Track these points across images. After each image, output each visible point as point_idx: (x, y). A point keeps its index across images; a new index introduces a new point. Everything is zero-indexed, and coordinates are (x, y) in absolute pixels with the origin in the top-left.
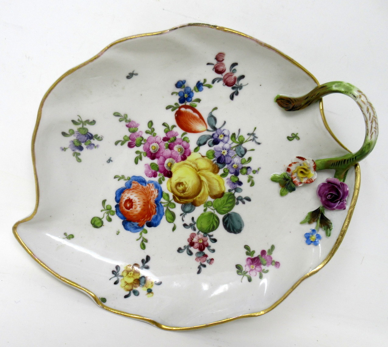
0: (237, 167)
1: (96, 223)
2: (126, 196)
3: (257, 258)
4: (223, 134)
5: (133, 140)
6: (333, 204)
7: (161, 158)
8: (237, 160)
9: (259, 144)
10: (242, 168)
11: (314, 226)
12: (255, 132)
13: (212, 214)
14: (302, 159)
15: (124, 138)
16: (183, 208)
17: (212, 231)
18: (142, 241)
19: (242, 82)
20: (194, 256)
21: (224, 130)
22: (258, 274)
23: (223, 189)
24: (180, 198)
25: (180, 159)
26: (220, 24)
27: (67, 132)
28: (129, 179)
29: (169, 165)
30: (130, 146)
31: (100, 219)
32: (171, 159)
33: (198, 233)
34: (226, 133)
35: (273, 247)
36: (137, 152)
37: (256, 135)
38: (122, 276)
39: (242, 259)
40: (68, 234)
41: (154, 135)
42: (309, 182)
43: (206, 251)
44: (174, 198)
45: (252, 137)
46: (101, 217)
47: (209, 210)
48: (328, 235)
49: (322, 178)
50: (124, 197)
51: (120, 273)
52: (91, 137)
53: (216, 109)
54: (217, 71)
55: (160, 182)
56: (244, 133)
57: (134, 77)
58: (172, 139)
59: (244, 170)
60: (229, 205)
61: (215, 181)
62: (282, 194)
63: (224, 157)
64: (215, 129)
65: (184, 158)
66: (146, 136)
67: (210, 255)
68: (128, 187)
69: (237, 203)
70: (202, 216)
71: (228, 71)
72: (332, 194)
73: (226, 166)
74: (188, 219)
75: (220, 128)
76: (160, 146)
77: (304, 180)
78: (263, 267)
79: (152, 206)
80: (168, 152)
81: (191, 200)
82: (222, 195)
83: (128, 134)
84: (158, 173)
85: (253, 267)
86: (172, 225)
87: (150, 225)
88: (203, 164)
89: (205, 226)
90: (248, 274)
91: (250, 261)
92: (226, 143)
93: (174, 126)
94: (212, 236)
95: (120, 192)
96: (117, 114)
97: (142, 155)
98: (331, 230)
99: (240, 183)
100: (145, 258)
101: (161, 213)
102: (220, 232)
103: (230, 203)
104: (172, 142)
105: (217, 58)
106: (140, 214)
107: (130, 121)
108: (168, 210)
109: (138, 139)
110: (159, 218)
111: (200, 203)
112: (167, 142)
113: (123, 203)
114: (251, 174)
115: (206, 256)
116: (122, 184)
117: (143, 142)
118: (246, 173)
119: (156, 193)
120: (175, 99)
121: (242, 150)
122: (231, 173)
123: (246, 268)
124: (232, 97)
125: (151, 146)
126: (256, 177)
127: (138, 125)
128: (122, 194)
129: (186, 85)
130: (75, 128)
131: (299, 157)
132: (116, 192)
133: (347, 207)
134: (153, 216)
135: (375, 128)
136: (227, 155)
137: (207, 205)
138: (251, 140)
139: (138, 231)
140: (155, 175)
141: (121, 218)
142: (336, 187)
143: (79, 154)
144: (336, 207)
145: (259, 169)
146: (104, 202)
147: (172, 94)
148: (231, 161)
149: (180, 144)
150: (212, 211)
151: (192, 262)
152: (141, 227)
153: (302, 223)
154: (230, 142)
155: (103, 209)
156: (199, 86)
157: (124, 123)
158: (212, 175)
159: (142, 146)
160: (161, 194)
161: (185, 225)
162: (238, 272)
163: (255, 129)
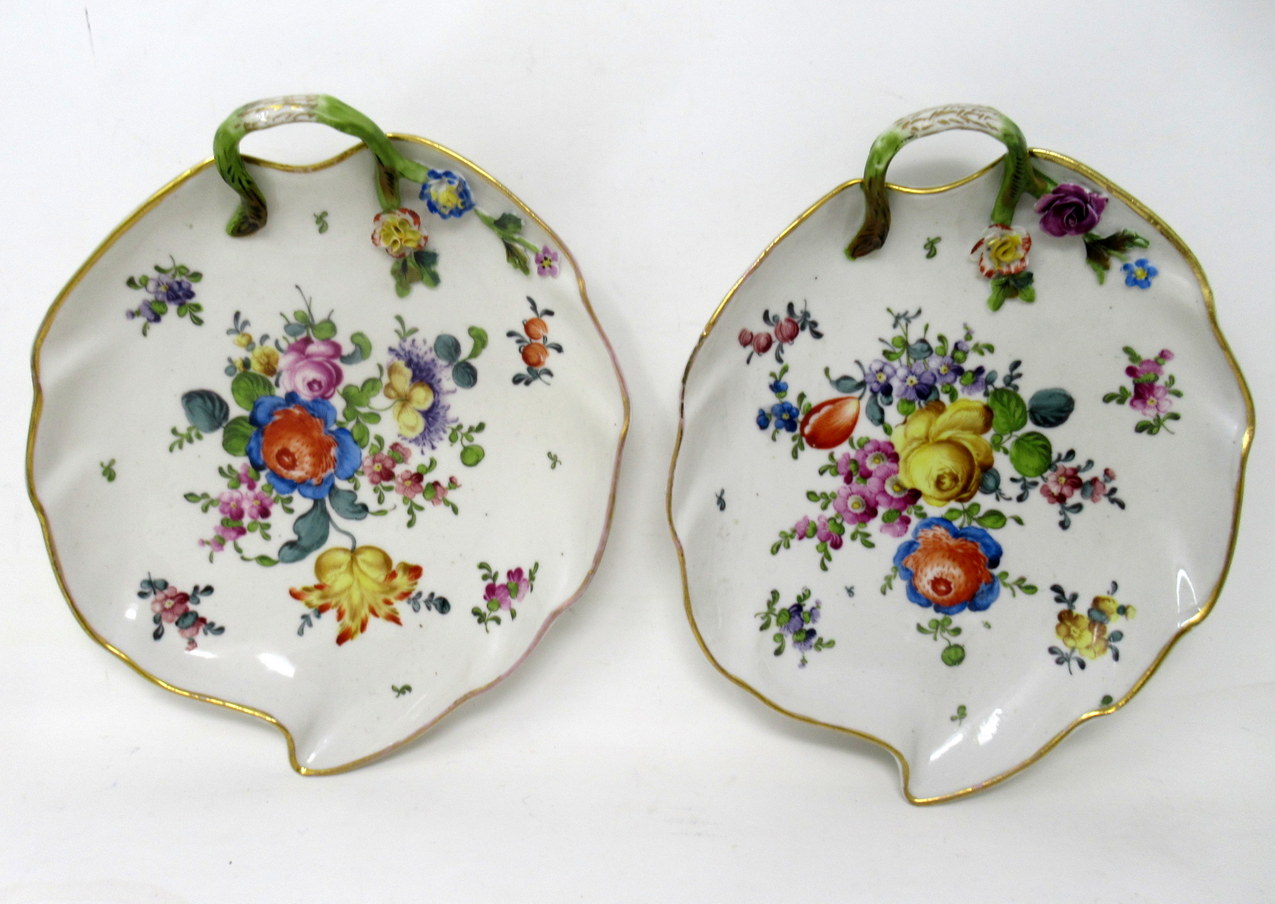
0: (948, 366)
1: (955, 656)
2: (924, 585)
3: (1138, 386)
4: (877, 372)
5: (829, 536)
6: (1088, 219)
7: (880, 498)
8: (934, 363)
9: (919, 312)
10: (952, 357)
11: (1116, 264)
12: (896, 313)
13: (1019, 442)
14: (980, 244)
15: (820, 551)
16: (987, 491)
17: (1050, 452)
18: (1020, 587)
19: (798, 310)
20: (1087, 504)
21: (870, 369)
22: (1170, 397)
23: (979, 405)
24: (965, 489)
25: (893, 466)
26: (700, 330)
27: (776, 646)
28: (895, 569)
29: (897, 489)
30: (837, 545)
31: (950, 647)
32: (888, 482)
33: (1045, 479)
34: (876, 367)
35: (1127, 350)
36: (853, 537)
37: (902, 312)
38: (1073, 649)
39: (1131, 415)
40: (954, 713)
41: (834, 496)
42: (1027, 245)
43: (1085, 477)
44: (961, 501)
45: (903, 322)
46: (945, 644)
47: (1008, 444)
48: (1145, 244)
49: (1027, 223)
50: (925, 591)
51: (1065, 650)
52: (798, 608)
53: (827, 371)
54: (765, 349)
55: (923, 516)
56: (890, 334)
57: (725, 497)
58: (852, 467)
59: (959, 355)
60: (1013, 404)
61: (958, 416)
62: (1031, 300)
63: (920, 383)
64: (862, 384)
65: (894, 458)
66: (831, 512)
67: (1096, 472)
68: (911, 577)
69: (1016, 388)
70: (1015, 462)
71: (771, 330)
72: (1070, 216)
73: (939, 386)
74: (1011, 490)
75: (865, 375)
76: (857, 493)
77: (1021, 253)
78: (1161, 382)
79: (960, 547)
80: (873, 484)
81: (977, 472)
82: (988, 411)
83: (815, 541)
84: (905, 513)
85: (1152, 400)
86: (1011, 524)
87: (995, 562)
88: (918, 426)
89: (1035, 462)
90: (1162, 416)
91: (1138, 403)
92: (895, 372)
93: (831, 456)
94: (1060, 456)
95: (914, 593)
96: (775, 550)
97: (861, 530)
98: (1137, 237)
99: (980, 370)
100: (1054, 594)
101: (979, 534)
102: (1059, 438)
103: (1009, 401)
104: (857, 469)
105: (745, 344)
106: (967, 573)
107: (794, 531)
108: (979, 520)
109: (830, 528)
110: (988, 541)
111: (989, 456)
112: (855, 479)
113: (935, 595)
114: (971, 344)
115: (1094, 481)
116: (900, 585)
117: (839, 521)
118: (966, 353)
119: (940, 531)
120: (786, 438)
121: (919, 346)
122: (955, 380)
123: (1149, 416)
124: (818, 335)
125: (850, 508)
126: (979, 337)
127: (806, 519)
128: (919, 591)
129: (767, 411)
130: (774, 629)
131: (973, 251)
132: (910, 600)
133: (1105, 195)
134: (981, 551)
135: (980, 117)
136: (919, 377)
137: (997, 445)
138: (907, 325)
139: (999, 588)
140: (906, 521)
141: (963, 609)
142: (1058, 202)
143: (821, 640)
144: (1096, 215)
145: (965, 326)
146: (920, 628)
147: (774, 439)
148: (933, 375)
149: (866, 456)
150: (1013, 439)
151: (1097, 510)
152: (992, 581)
153: (1101, 280)
154: (896, 364)
155: (931, 637)
156: (778, 388)
157: (794, 542)
158: (944, 418)
159: (845, 525)
160: (944, 521)
161: (1020, 499)
162: (1151, 433)
163: (889, 310)
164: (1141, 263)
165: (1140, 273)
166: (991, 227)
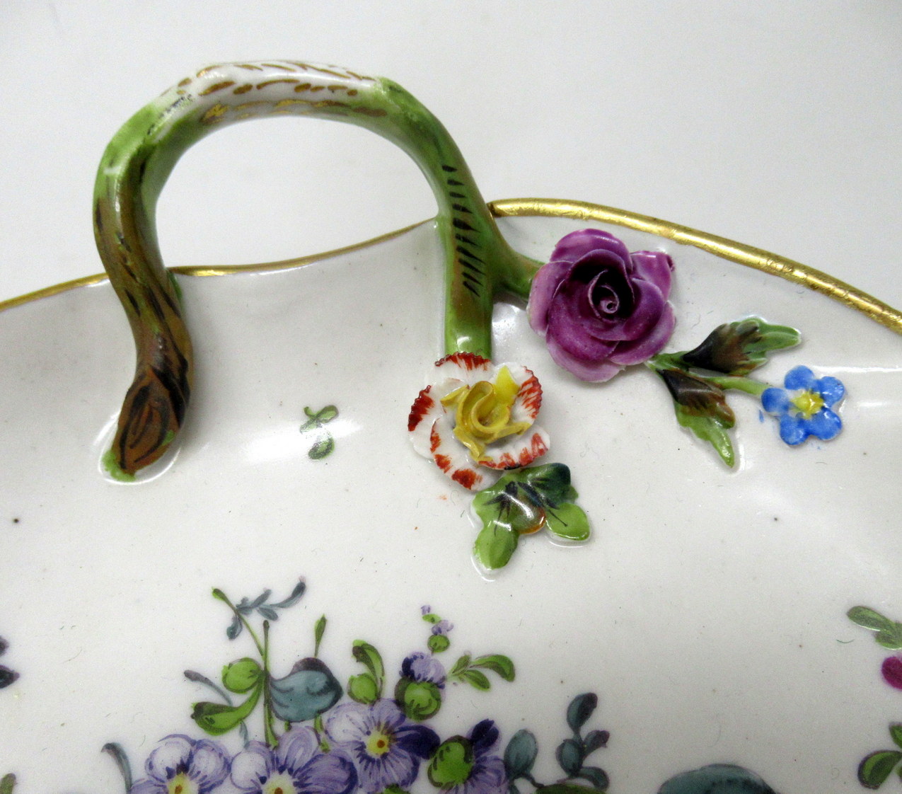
0: (389, 731)
4: (170, 773)
8: (347, 725)
9: (300, 589)
10: (399, 702)
11: (742, 407)
12: (236, 600)
14: (421, 406)
21: (150, 766)
34: (170, 756)
37: (253, 594)
42: (533, 396)
45: (255, 620)
48: (784, 341)
59: (418, 694)
62: (581, 534)
69: (601, 778)
72: (599, 292)
75: (132, 785)
77: (525, 416)
92: (228, 765)
99: (484, 734)
114: (447, 660)
118: (437, 686)
121: (300, 681)
122: (413, 776)
126: (470, 640)
131: (414, 421)
133: (664, 249)
136: (302, 776)
138: (266, 626)
145: (427, 614)
148: (344, 762)
153: (727, 457)
154: (231, 742)
163: (218, 593)
164: (798, 379)
165: (804, 401)
166: (439, 364)
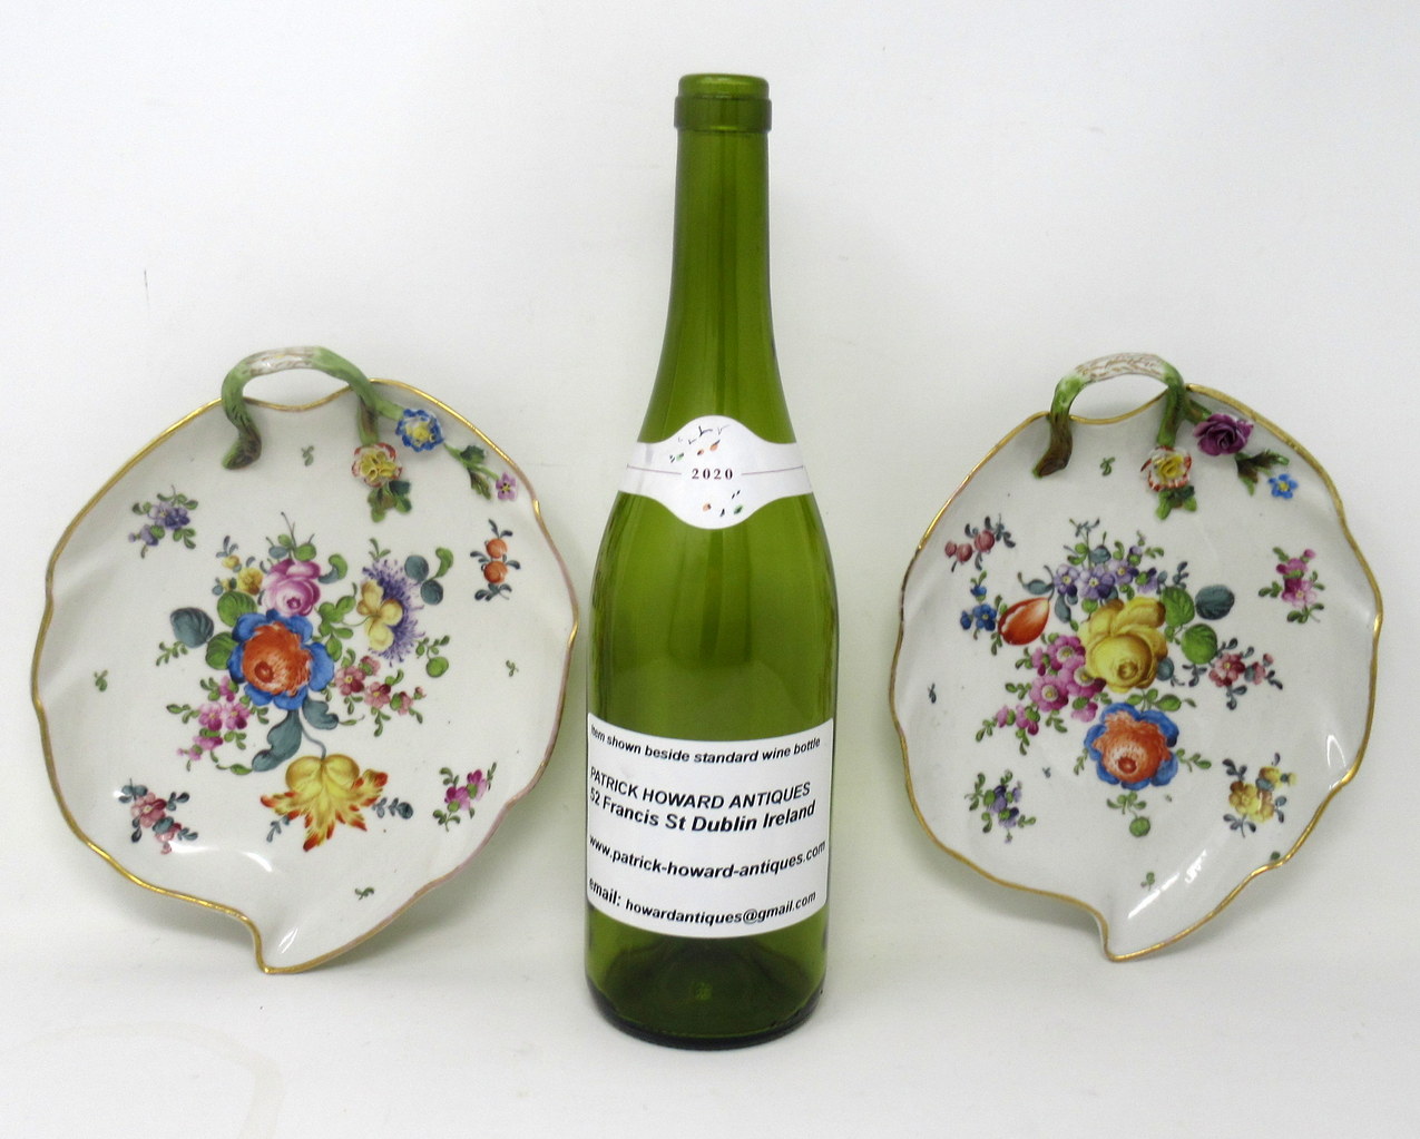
0: (1125, 568)
1: (1141, 828)
2: (1112, 764)
3: (1287, 582)
4: (1063, 576)
5: (1026, 723)
6: (1238, 442)
7: (1070, 688)
8: (1113, 566)
9: (1098, 522)
10: (1128, 560)
11: (1263, 477)
12: (1078, 524)
13: (1188, 634)
14: (1148, 462)
15: (1019, 737)
16: (1163, 678)
17: (1216, 641)
18: (1195, 762)
19: (993, 524)
20: (1250, 686)
21: (1057, 573)
22: (1314, 590)
23: (1153, 602)
24: (1144, 677)
25: (1080, 658)
26: (916, 544)
27: (984, 824)
28: (1086, 751)
29: (1084, 678)
30: (1034, 731)
31: (1137, 820)
32: (1076, 673)
33: (1213, 666)
34: (1063, 571)
35: (1277, 551)
36: (1048, 724)
37: (1083, 522)
38: (1245, 816)
39: (1283, 607)
40: (1144, 879)
41: (1029, 687)
42: (1188, 464)
43: (1247, 662)
44: (1142, 687)
45: (1084, 531)
46: (1132, 817)
47: (1180, 635)
48: (1286, 462)
49: (1187, 446)
50: (1113, 769)
51: (1238, 816)
52: (1002, 789)
53: (1020, 576)
54: (966, 558)
55: (1108, 702)
56: (1073, 541)
57: (936, 691)
58: (1044, 660)
59: (1134, 559)
60: (1182, 600)
61: (1135, 612)
62: (1193, 509)
63: (1101, 584)
64: (1051, 586)
65: (1081, 651)
66: (1027, 701)
67: (1257, 657)
68: (1100, 758)
69: (1184, 586)
70: (1185, 650)
71: (971, 542)
72: (1223, 440)
73: (1117, 586)
74: (1184, 676)
75: (1053, 578)
76: (1051, 683)
77: (1183, 470)
78: (1306, 577)
79: (1142, 728)
80: (1063, 674)
81: (1154, 662)
82: (1161, 607)
83: (1014, 728)
84: (1092, 700)
85: (1299, 594)
86: (1185, 706)
87: (1173, 741)
88: (1101, 623)
89: (1203, 650)
90: (1309, 607)
91: (1288, 596)
92: (1079, 575)
93: (1026, 651)
94: (1224, 645)
95: (1103, 772)
96: (980, 737)
97: (1054, 717)
98: (1279, 456)
99: (1152, 572)
100: (1226, 768)
101: (1159, 716)
102: (1223, 629)
103: (1179, 598)
104: (1049, 662)
105: (950, 555)
106: (1149, 751)
107: (996, 720)
108: (1158, 704)
109: (1027, 715)
110: (1166, 723)
111: (1163, 646)
112: (1047, 671)
113: (1122, 773)
114: (1144, 549)
115: (1255, 665)
116: (1091, 766)
117: (1035, 709)
118: (1140, 557)
119: (1124, 715)
120: (986, 637)
121: (1099, 552)
122: (1131, 581)
123: (1298, 607)
124: (1011, 545)
125: (1044, 697)
126: (1151, 543)
127: (1005, 707)
128: (1108, 770)
129: (969, 613)
130: (982, 809)
131: (1143, 469)
132: (1101, 778)
133: (1250, 422)
134: (1160, 732)
135: (1146, 365)
136: (1100, 579)
137: (1170, 636)
138: (1087, 533)
139: (1177, 765)
140: (1094, 707)
141: (1147, 785)
142: (1212, 429)
143: (1023, 818)
144: (1244, 440)
145: (1138, 533)
146: (1110, 804)
147: (975, 637)
148: (1111, 576)
149: (1057, 650)
150: (1183, 631)
151: (1259, 691)
152: (1171, 758)
153: (1252, 492)
154: (1079, 568)
155: (1119, 811)
156: (978, 592)
157: (996, 730)
158: (1123, 614)
159: (1040, 712)
160: (1127, 706)
161: (1192, 684)
162: (1300, 621)
163: (1071, 521)
164: (1283, 478)
165: (1283, 486)
166: (1157, 448)
